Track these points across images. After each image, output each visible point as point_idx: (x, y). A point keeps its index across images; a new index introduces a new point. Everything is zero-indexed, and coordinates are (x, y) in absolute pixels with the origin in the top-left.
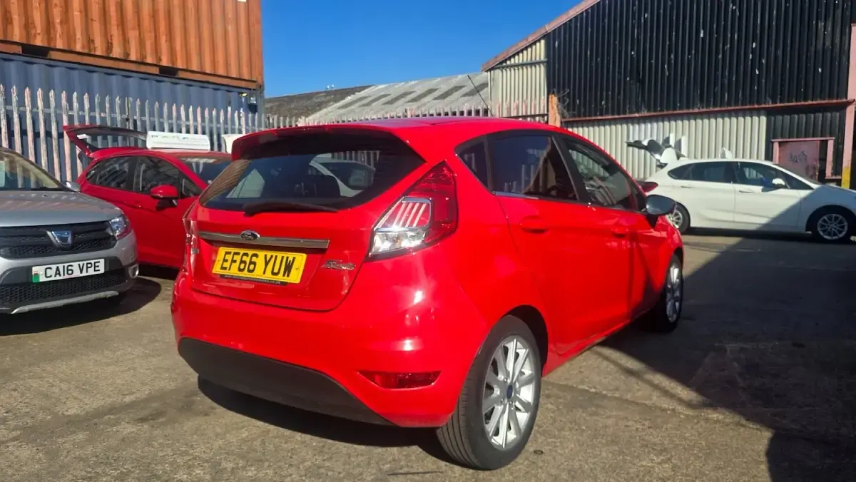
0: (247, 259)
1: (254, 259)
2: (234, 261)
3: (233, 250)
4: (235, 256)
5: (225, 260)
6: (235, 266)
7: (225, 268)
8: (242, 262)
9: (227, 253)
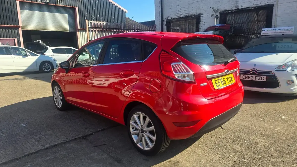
0: (222, 80)
1: (224, 80)
2: (219, 83)
3: (217, 79)
4: (219, 81)
5: (216, 84)
6: (220, 84)
7: (218, 86)
8: (222, 82)
9: (215, 81)
